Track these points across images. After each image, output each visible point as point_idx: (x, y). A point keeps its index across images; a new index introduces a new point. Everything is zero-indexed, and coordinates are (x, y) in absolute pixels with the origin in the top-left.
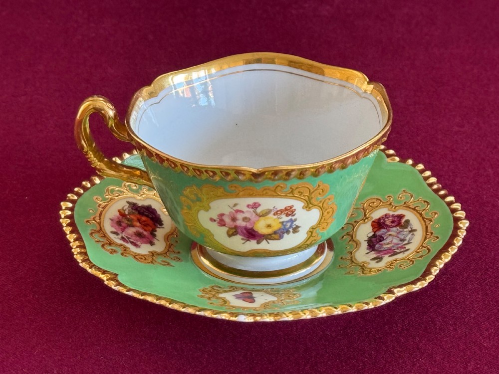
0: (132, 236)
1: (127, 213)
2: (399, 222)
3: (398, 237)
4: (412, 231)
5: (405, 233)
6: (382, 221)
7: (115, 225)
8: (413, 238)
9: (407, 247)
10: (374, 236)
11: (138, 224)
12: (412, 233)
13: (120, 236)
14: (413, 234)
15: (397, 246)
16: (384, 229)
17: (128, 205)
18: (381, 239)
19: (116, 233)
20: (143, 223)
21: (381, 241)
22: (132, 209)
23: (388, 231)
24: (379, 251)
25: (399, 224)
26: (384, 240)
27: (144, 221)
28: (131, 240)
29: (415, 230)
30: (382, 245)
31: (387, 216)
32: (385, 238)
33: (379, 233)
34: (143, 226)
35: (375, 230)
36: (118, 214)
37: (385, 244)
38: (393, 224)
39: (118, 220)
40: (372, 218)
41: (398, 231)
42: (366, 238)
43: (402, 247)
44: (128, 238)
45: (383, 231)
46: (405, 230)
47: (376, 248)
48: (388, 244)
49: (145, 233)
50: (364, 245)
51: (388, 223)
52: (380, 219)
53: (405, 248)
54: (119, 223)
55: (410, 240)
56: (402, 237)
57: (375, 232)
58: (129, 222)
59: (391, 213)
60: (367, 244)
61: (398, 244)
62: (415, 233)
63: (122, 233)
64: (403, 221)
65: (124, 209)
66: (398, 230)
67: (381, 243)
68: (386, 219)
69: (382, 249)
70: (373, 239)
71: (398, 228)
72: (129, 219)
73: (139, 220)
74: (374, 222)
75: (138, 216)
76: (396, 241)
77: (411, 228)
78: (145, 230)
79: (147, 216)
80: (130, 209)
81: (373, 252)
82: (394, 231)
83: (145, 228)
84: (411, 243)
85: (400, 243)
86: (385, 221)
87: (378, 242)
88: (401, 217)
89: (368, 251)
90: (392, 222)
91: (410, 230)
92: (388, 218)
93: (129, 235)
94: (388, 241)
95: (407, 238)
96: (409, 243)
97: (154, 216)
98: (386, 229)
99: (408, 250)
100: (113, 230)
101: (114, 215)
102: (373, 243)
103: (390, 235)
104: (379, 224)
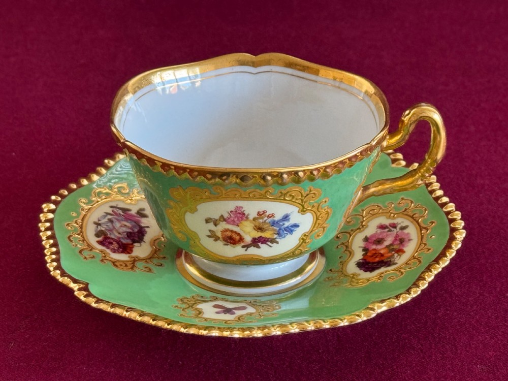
0: (387, 235)
1: (396, 255)
2: (105, 240)
3: (113, 226)
4: (98, 224)
5: (105, 227)
6: (121, 250)
7: (406, 237)
8: (101, 217)
9: (110, 211)
10: (134, 241)
11: (382, 252)
12: (100, 222)
13: (399, 226)
14: (99, 220)
15: (119, 218)
16: (122, 242)
17: (396, 262)
18: (130, 235)
19: (403, 228)
20: (377, 255)
21: (130, 233)
22: (390, 261)
23: (119, 238)
24: (137, 223)
25: (106, 238)
26: (128, 233)
27: (376, 257)
28: (387, 230)
29: (95, 223)
30: (131, 228)
31: (114, 251)
32: (126, 233)
33: (129, 241)
34: (377, 252)
35: (131, 246)
36: (405, 249)
37: (128, 227)
38: (112, 241)
39: (403, 243)
40: (129, 257)
41: (111, 232)
42: (143, 243)
43: (116, 214)
44: (390, 231)
45: (124, 241)
46: (103, 229)
47: (138, 228)
48: (125, 225)
49: (374, 247)
50: (148, 238)
51: (115, 246)
52: (122, 252)
53: (113, 211)
54: (402, 241)
55: (104, 217)
56: (109, 224)
57: (132, 244)
58: (392, 247)
59: (108, 251)
60: (145, 237)
61: (117, 220)
62: (97, 221)
63: (397, 232)
64: (100, 239)
65: (399, 256)
66: (110, 234)
67: (131, 231)
68: (116, 248)
69: (134, 224)
70: (137, 239)
71: (109, 236)
72: (392, 251)
73: (382, 255)
74: (129, 253)
75: (383, 258)
76: (117, 225)
77: (97, 227)
78: (374, 250)
79: (373, 263)
80: (392, 260)
81: (143, 225)
82: (114, 235)
83: (374, 252)
84: (105, 213)
85: (114, 220)
86: (118, 248)
87: (134, 233)
88: (101, 243)
89: (147, 229)
90: (111, 243)
91: (99, 227)
92: (114, 249)
93: (390, 234)
94: (124, 229)
95: (106, 220)
96: (107, 214)
97: (367, 266)
98: (120, 241)
99: (112, 207)
100: (406, 231)
101: (408, 246)
102: (138, 235)
103: (119, 233)
104: (125, 248)
